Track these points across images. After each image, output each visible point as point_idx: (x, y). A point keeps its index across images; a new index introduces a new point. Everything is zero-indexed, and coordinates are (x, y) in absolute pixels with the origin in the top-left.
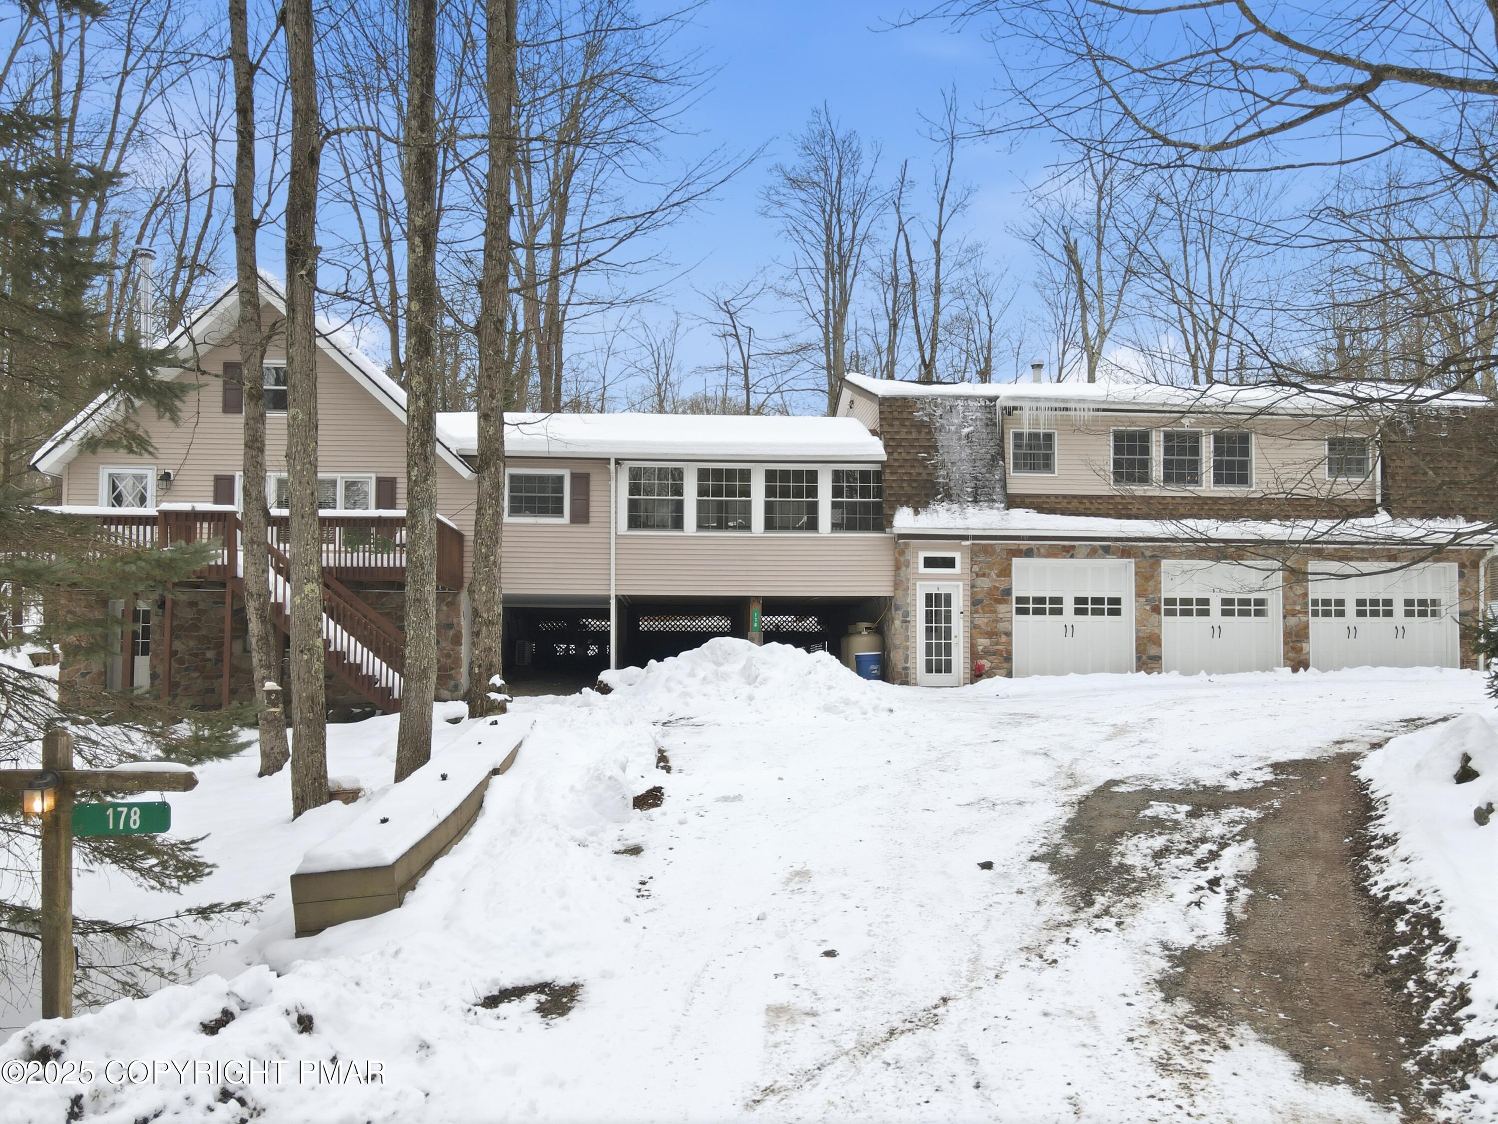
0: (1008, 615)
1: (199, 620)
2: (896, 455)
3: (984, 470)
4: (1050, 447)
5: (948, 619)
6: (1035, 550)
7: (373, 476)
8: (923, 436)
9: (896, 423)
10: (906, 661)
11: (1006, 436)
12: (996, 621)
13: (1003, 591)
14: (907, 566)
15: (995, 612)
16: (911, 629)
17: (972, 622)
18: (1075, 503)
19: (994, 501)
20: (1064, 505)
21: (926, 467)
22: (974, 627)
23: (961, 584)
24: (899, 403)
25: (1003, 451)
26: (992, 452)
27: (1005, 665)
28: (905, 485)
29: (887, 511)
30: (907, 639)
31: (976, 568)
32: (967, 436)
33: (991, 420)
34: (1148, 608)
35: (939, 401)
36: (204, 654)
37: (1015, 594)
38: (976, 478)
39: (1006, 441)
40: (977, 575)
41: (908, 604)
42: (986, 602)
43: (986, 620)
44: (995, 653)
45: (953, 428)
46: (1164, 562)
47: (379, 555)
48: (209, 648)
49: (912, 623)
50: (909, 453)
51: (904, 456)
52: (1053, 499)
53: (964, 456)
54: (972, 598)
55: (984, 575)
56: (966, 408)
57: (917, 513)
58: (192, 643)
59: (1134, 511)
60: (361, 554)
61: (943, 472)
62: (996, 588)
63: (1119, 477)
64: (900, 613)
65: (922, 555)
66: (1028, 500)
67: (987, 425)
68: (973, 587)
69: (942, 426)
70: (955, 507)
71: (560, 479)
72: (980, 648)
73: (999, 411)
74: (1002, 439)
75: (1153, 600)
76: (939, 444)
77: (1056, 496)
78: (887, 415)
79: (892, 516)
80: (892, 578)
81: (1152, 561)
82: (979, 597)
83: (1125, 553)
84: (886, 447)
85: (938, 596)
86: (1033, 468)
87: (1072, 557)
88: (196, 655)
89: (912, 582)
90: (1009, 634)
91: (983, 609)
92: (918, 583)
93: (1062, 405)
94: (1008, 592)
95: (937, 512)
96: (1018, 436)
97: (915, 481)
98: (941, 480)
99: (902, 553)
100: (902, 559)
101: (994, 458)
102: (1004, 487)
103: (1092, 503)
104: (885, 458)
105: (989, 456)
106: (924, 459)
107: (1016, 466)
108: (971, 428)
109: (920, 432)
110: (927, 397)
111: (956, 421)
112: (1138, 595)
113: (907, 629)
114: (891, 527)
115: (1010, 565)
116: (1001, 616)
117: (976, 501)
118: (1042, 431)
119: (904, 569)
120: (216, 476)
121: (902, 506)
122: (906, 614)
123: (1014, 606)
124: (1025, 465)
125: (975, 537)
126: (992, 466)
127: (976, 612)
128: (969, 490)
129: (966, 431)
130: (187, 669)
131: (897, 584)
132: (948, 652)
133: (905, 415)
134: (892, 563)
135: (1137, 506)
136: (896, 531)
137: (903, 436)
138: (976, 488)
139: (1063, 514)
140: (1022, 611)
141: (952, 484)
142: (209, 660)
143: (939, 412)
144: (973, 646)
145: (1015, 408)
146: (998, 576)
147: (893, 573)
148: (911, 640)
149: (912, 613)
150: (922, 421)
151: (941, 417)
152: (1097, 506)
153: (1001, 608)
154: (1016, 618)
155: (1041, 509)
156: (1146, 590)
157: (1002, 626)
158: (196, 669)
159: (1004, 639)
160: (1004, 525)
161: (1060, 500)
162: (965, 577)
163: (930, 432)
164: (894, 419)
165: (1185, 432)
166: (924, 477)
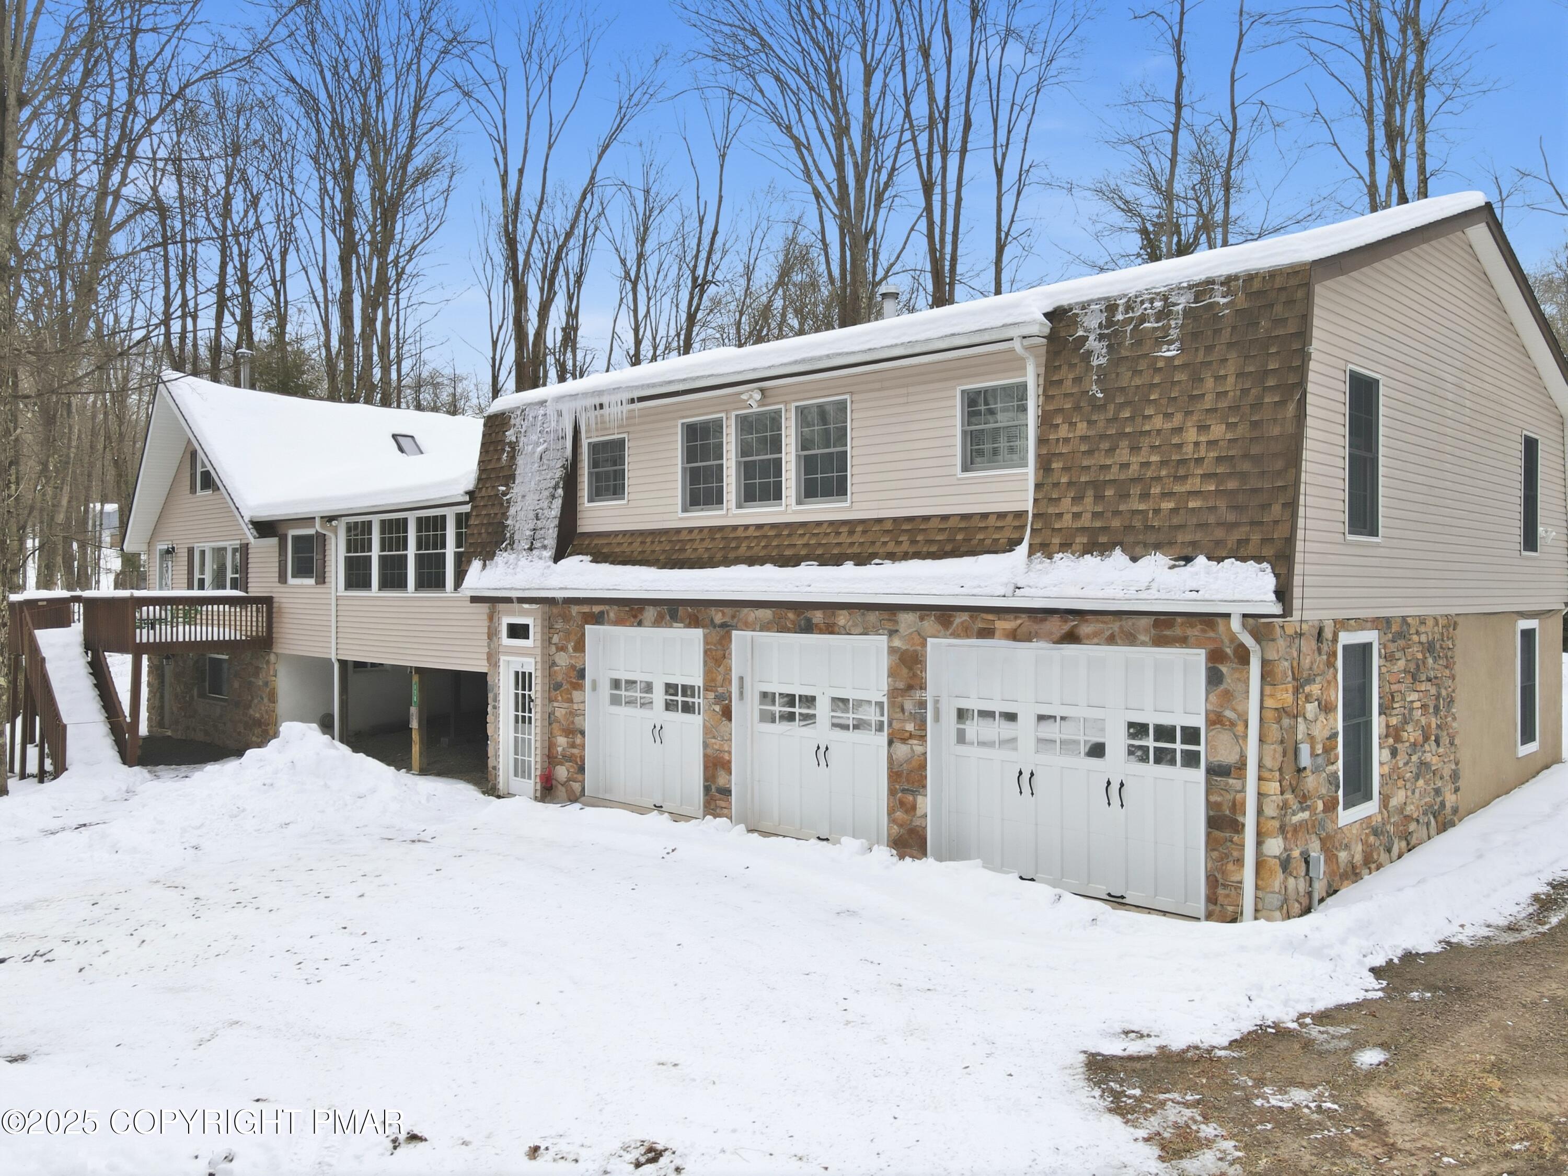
0: (582, 706)
2: (483, 492)
3: (545, 504)
6: (606, 615)
7: (239, 543)
8: (507, 462)
9: (492, 448)
12: (571, 714)
13: (578, 671)
14: (496, 635)
15: (571, 701)
17: (551, 713)
19: (546, 547)
20: (636, 546)
21: (502, 505)
23: (535, 661)
24: (498, 421)
27: (578, 777)
31: (554, 639)
34: (717, 708)
35: (527, 412)
38: (537, 516)
39: (581, 457)
40: (556, 649)
41: (498, 685)
42: (565, 686)
44: (569, 759)
46: (735, 633)
50: (493, 487)
51: (490, 492)
53: (533, 484)
54: (550, 680)
55: (561, 649)
56: (545, 417)
57: (484, 567)
61: (513, 511)
62: (573, 667)
64: (492, 695)
65: (506, 621)
66: (590, 543)
67: (559, 438)
68: (550, 665)
72: (559, 749)
74: (573, 456)
75: (724, 696)
76: (518, 472)
77: (621, 534)
78: (487, 438)
79: (468, 572)
81: (722, 632)
82: (559, 679)
83: (694, 622)
84: (480, 481)
85: (523, 675)
86: (605, 493)
87: (640, 624)
89: (499, 656)
90: (583, 734)
91: (562, 695)
94: (581, 673)
95: (498, 565)
96: (592, 448)
97: (490, 524)
98: (511, 522)
99: (491, 618)
100: (492, 627)
101: (556, 486)
105: (553, 483)
106: (503, 494)
107: (591, 493)
108: (545, 446)
109: (507, 458)
110: (519, 408)
111: (534, 437)
112: (706, 687)
114: (461, 587)
115: (583, 635)
116: (576, 706)
117: (530, 549)
118: (612, 437)
119: (494, 638)
121: (475, 559)
122: (497, 698)
124: (599, 490)
126: (553, 497)
127: (556, 700)
128: (530, 533)
129: (540, 449)
131: (489, 658)
133: (500, 436)
136: (463, 592)
137: (494, 464)
138: (535, 530)
139: (612, 563)
141: (519, 526)
143: (525, 427)
144: (552, 746)
146: (574, 649)
148: (498, 732)
150: (511, 442)
151: (525, 434)
153: (577, 696)
155: (599, 558)
157: (576, 721)
159: (579, 739)
162: (538, 651)
163: (513, 457)
164: (491, 443)
165: (764, 414)
166: (499, 518)
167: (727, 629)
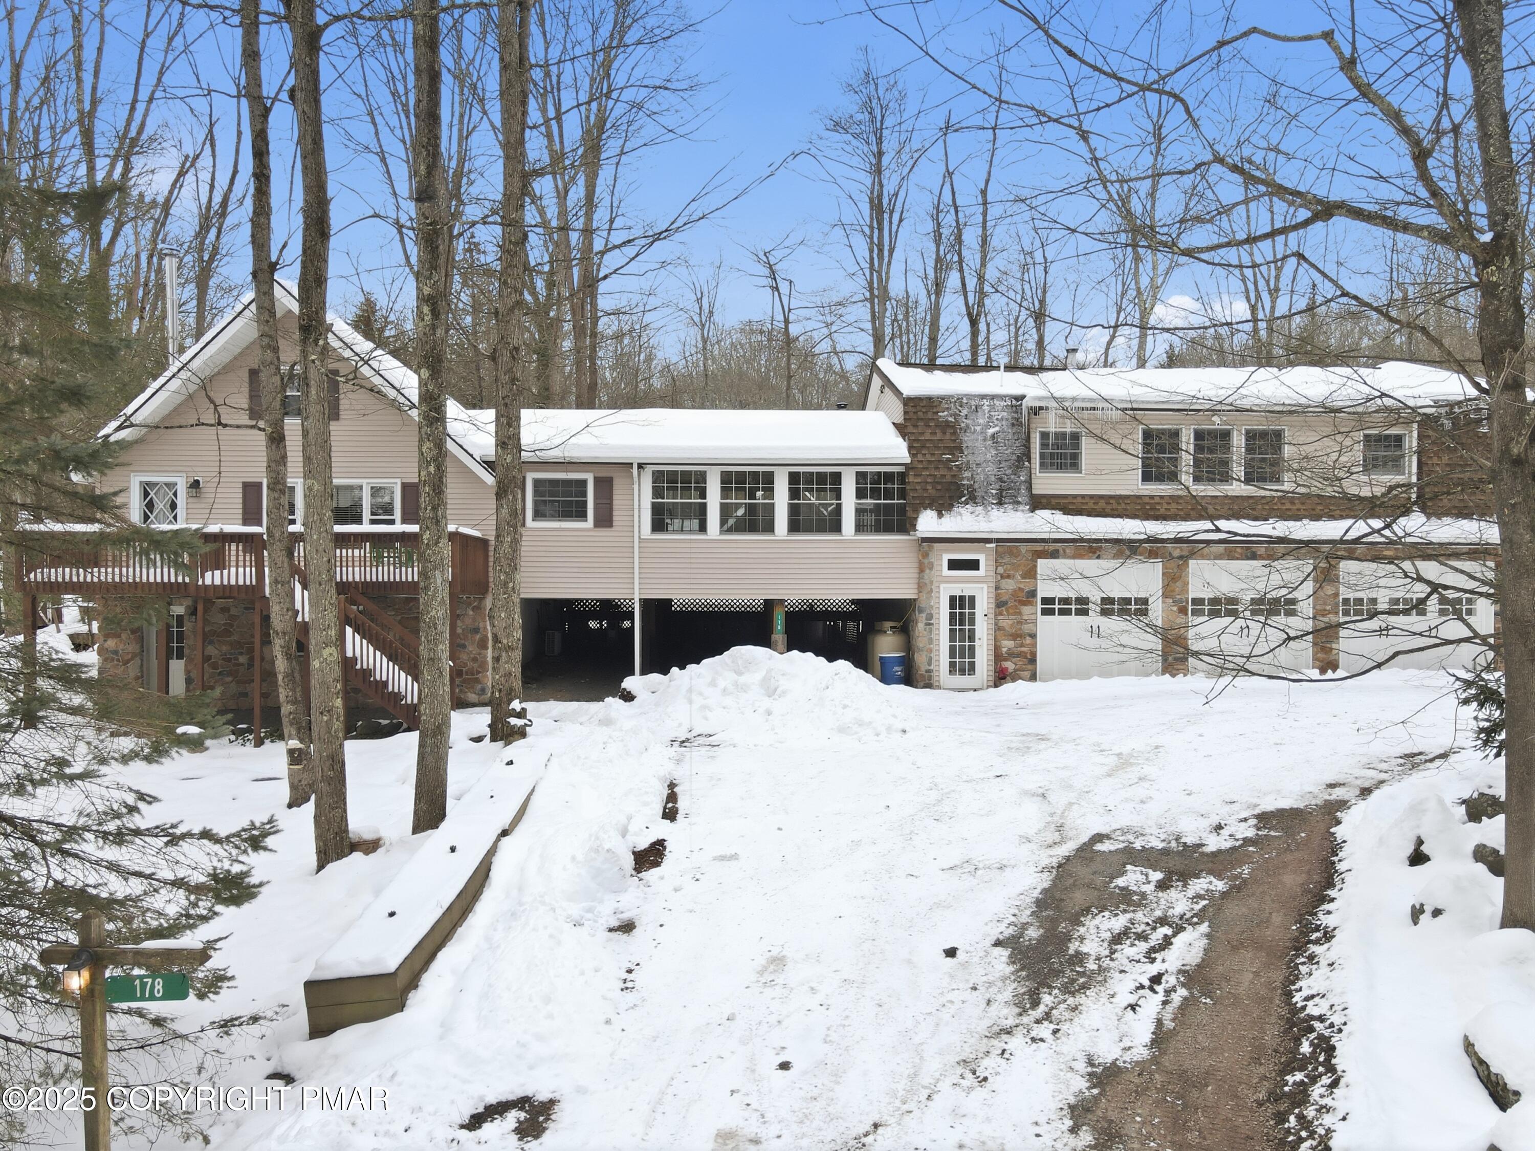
0: (1033, 617)
1: (232, 626)
2: (920, 457)
3: (1009, 472)
4: (1077, 446)
5: (972, 622)
6: (1061, 551)
7: (399, 481)
8: (948, 436)
9: (921, 424)
10: (930, 664)
11: (1032, 435)
12: (1020, 623)
13: (1028, 592)
14: (931, 569)
15: (1020, 613)
16: (934, 632)
17: (996, 624)
18: (1102, 503)
19: (1019, 503)
20: (1091, 505)
21: (950, 469)
22: (998, 628)
23: (985, 586)
24: (924, 403)
25: (1029, 451)
26: (1018, 452)
27: (1029, 667)
28: (929, 487)
29: (910, 514)
30: (930, 641)
31: (1001, 570)
32: (993, 436)
33: (1017, 420)
34: (1175, 609)
35: (965, 401)
36: (237, 659)
37: (1040, 595)
38: (1001, 480)
39: (1032, 440)
40: (1002, 577)
41: (931, 607)
42: (1010, 604)
43: (1010, 622)
44: (1019, 655)
45: (978, 428)
46: (1192, 562)
47: (404, 569)
48: (241, 654)
49: (936, 626)
50: (933, 454)
51: (929, 457)
52: (1079, 500)
53: (989, 456)
54: (996, 599)
55: (1009, 577)
56: (992, 407)
57: (940, 515)
58: (225, 648)
59: (1162, 511)
60: (386, 568)
61: (967, 474)
62: (1020, 589)
63: (1147, 477)
64: (924, 615)
65: (946, 557)
66: (1054, 501)
67: (1013, 425)
68: (997, 588)
69: (968, 426)
70: (980, 509)
71: (584, 483)
72: (1004, 650)
73: (1025, 411)
74: (1028, 439)
75: (1181, 601)
76: (964, 445)
77: (1083, 496)
78: (911, 415)
79: (916, 519)
80: (916, 581)
81: (1180, 563)
82: (1003, 599)
83: (1153, 554)
84: (910, 448)
85: (962, 598)
86: (1060, 467)
87: (1098, 557)
88: (229, 660)
89: (935, 584)
90: (1033, 636)
91: (1007, 610)
92: (942, 586)
93: (1089, 405)
94: (1033, 593)
95: (961, 514)
96: (1045, 435)
97: (938, 483)
98: (965, 482)
99: (926, 555)
100: (926, 561)
101: (1019, 459)
102: (1030, 488)
103: (1119, 504)
104: (908, 461)
105: (1014, 457)
106: (949, 460)
107: (1042, 465)
108: (997, 429)
109: (944, 433)
110: (952, 397)
111: (981, 421)
112: (1165, 596)
113: (931, 631)
114: (915, 530)
115: (1036, 566)
116: (1025, 617)
117: (1000, 503)
118: (1068, 430)
119: (927, 571)
120: (244, 483)
121: (925, 509)
122: (930, 617)
123: (1039, 606)
124: (1052, 464)
125: (998, 540)
126: (1018, 467)
127: (1001, 614)
128: (994, 492)
129: (991, 431)
130: (220, 674)
131: (921, 586)
132: (972, 654)
133: (930, 415)
134: (916, 565)
135: (1165, 506)
136: (919, 534)
137: (927, 436)
138: (1001, 490)
139: (1089, 515)
140: (1046, 612)
141: (976, 486)
142: (242, 664)
143: (965, 412)
144: (997, 648)
145: (1041, 408)
146: (1023, 577)
147: (916, 576)
148: (935, 642)
149: (935, 616)
150: (947, 421)
151: (966, 417)
152: (1123, 506)
153: (1026, 610)
154: (1042, 620)
155: (1067, 511)
156: (1173, 591)
157: (1026, 628)
158: (230, 674)
159: (1028, 640)
160: (1029, 527)
161: (1087, 500)
162: (990, 579)
163: (955, 433)
164: (918, 419)
165: (1216, 430)
166: (948, 479)
167: (1185, 559)
